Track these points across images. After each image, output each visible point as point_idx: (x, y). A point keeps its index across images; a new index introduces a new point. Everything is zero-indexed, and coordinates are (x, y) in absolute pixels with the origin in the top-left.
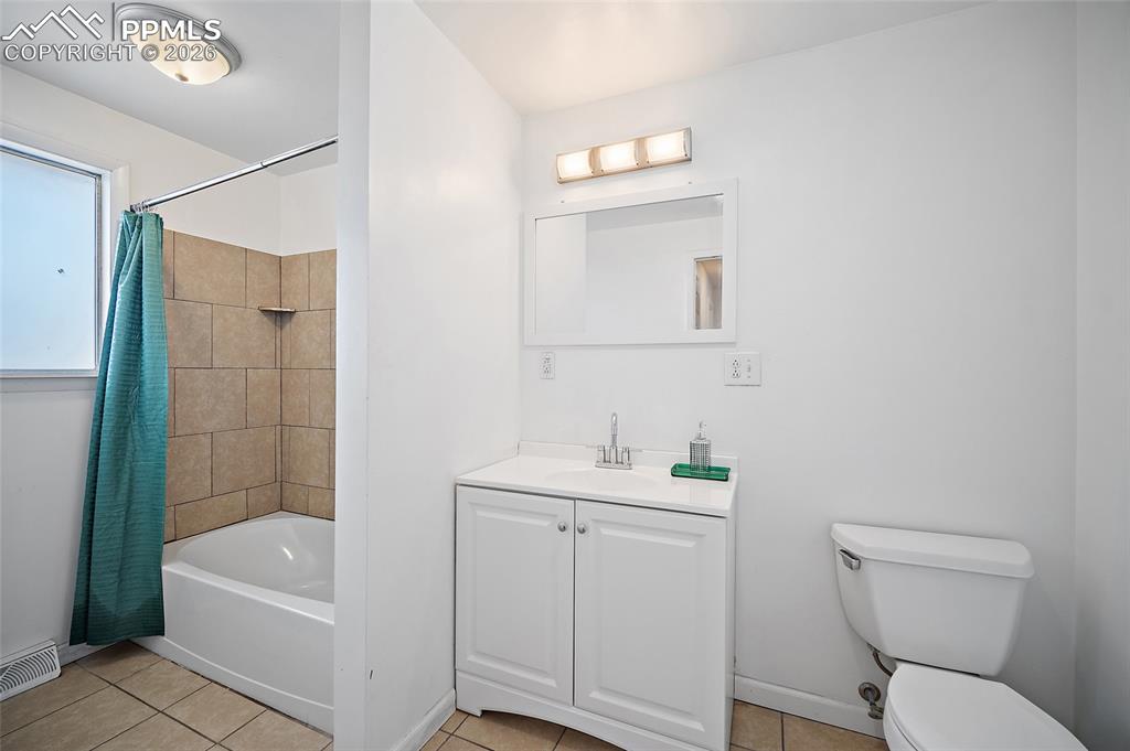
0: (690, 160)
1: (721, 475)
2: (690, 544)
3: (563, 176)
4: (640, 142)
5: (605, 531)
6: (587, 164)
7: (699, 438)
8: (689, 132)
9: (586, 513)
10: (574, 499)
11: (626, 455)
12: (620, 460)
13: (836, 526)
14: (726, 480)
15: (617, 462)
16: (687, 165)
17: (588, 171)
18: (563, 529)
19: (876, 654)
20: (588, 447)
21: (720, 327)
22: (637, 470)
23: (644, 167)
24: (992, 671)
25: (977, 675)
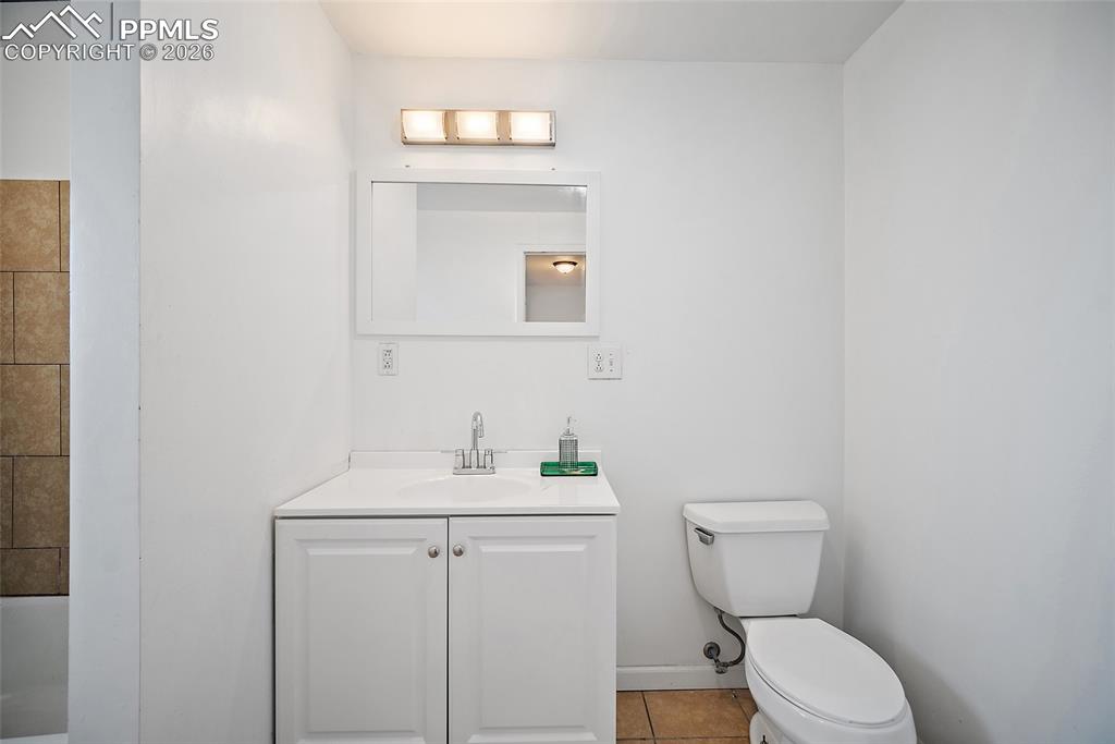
0: (554, 145)
1: (591, 470)
2: (579, 548)
3: (410, 136)
4: (503, 116)
5: (486, 549)
6: (441, 127)
7: (568, 433)
8: (553, 114)
9: (461, 531)
10: (447, 517)
11: (488, 458)
12: (481, 464)
13: (688, 506)
14: (595, 475)
15: (478, 467)
16: (549, 150)
17: (441, 137)
18: (434, 554)
19: (721, 614)
20: (442, 452)
21: (584, 321)
22: (502, 473)
23: (504, 143)
24: (805, 610)
25: (795, 616)
